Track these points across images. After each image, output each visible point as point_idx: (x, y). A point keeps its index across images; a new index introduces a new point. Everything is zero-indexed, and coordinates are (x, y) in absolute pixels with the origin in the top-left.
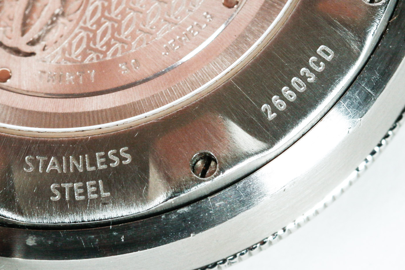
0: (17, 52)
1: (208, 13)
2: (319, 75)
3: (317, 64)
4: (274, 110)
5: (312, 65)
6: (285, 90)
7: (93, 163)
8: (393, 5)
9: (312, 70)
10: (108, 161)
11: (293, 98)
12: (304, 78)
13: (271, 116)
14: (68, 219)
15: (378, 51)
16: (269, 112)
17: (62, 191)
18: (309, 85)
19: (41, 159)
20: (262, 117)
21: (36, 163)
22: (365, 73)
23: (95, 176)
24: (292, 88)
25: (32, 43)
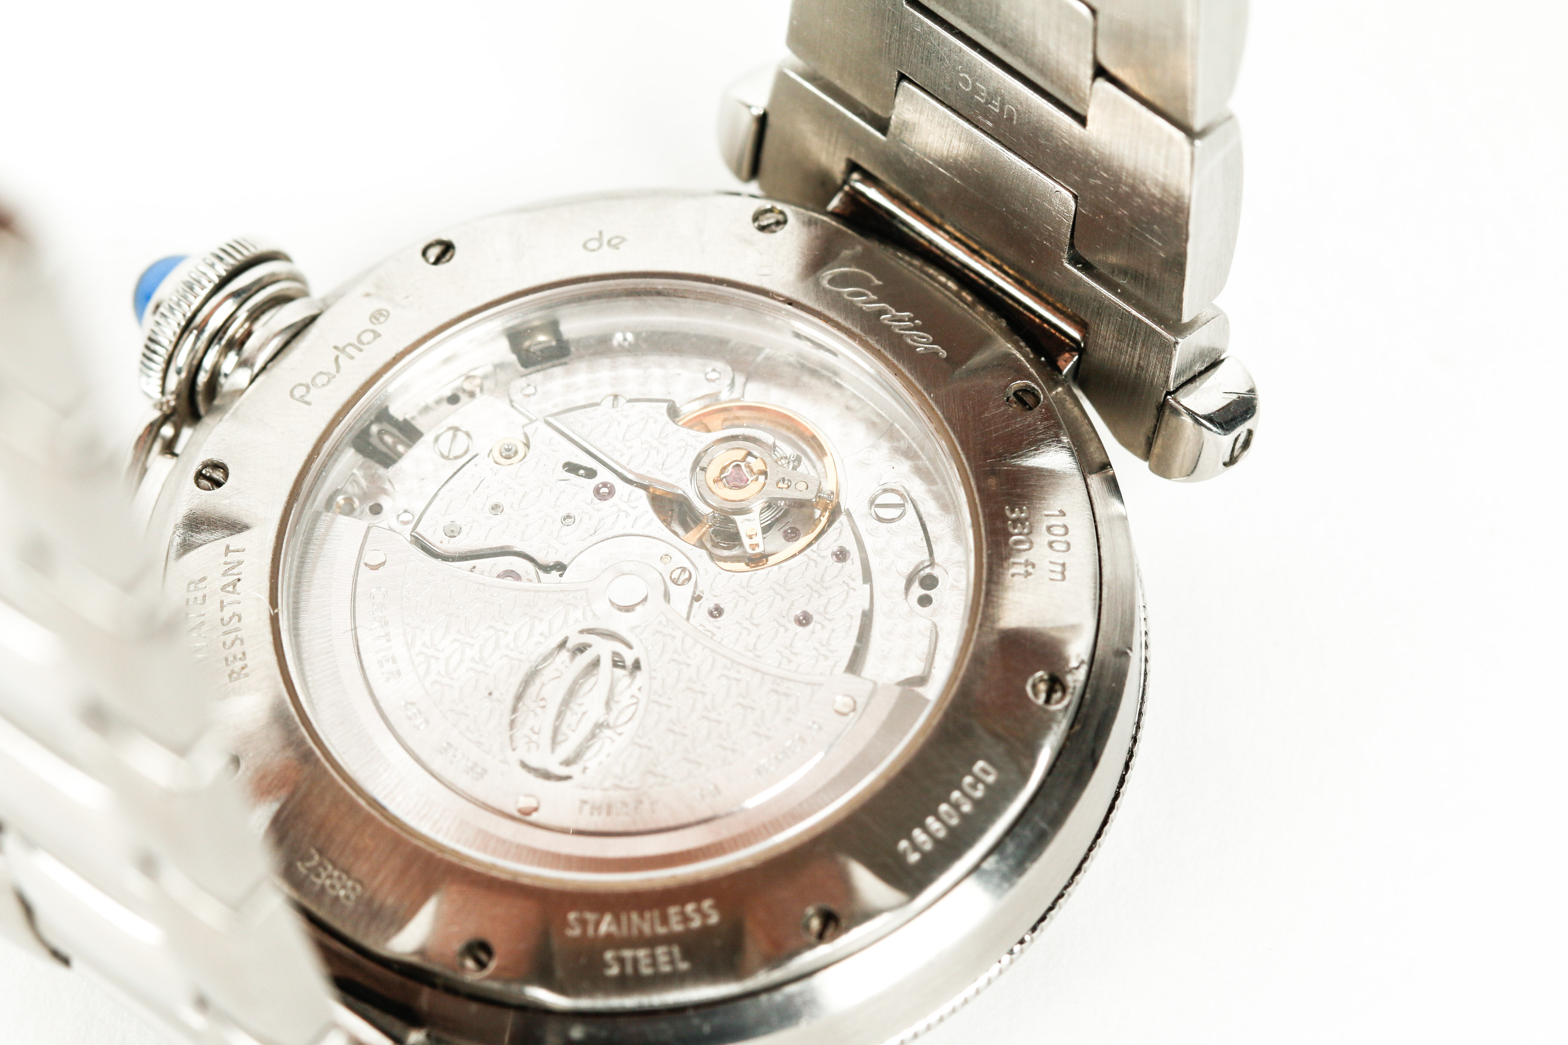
0: (547, 776)
1: (814, 723)
2: (976, 803)
3: (974, 786)
4: (916, 847)
5: (968, 790)
6: (930, 821)
7: (665, 921)
8: (1075, 710)
9: (965, 795)
10: (686, 919)
11: (942, 834)
12: (956, 806)
13: (914, 857)
14: (630, 1002)
15: (1056, 771)
16: (909, 851)
17: (621, 961)
18: (964, 817)
19: (591, 917)
20: (901, 858)
21: (583, 923)
22: (1039, 802)
23: (669, 940)
24: (939, 818)
25: (567, 763)
